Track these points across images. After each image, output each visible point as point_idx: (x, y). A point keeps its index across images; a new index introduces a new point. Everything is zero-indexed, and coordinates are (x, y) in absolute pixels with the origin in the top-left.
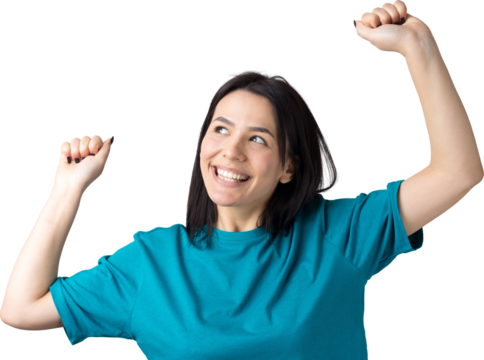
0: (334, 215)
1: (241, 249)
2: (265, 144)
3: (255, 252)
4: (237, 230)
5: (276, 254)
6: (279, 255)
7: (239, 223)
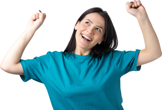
0: (115, 54)
1: (82, 61)
2: (100, 31)
3: (87, 62)
4: (81, 55)
5: (93, 63)
6: (95, 63)
7: (83, 53)
